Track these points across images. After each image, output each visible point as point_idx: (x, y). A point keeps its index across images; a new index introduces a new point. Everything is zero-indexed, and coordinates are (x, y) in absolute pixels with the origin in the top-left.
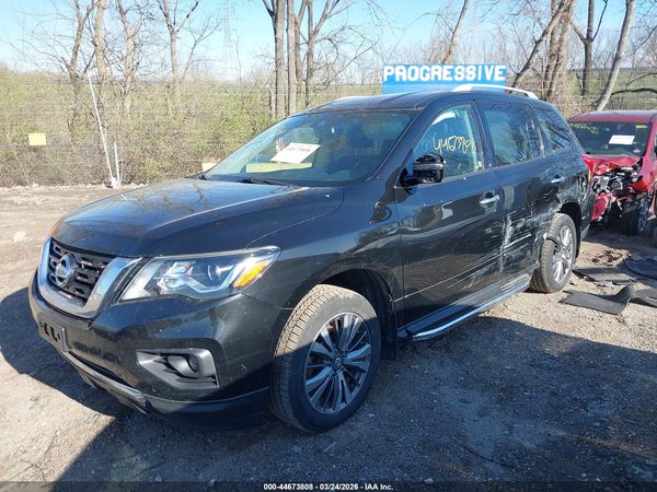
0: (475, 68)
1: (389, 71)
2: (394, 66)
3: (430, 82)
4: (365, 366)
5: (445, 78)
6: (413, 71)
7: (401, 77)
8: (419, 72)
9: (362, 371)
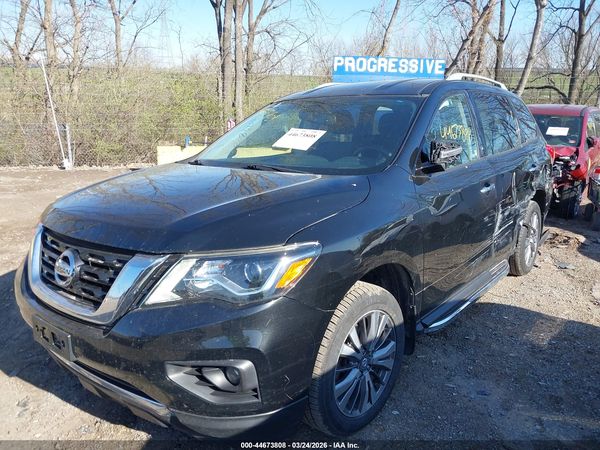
0: (417, 62)
1: (339, 61)
2: (344, 57)
3: (376, 73)
4: (389, 364)
5: (390, 70)
6: (361, 62)
7: (350, 68)
8: (366, 63)
9: (388, 369)
